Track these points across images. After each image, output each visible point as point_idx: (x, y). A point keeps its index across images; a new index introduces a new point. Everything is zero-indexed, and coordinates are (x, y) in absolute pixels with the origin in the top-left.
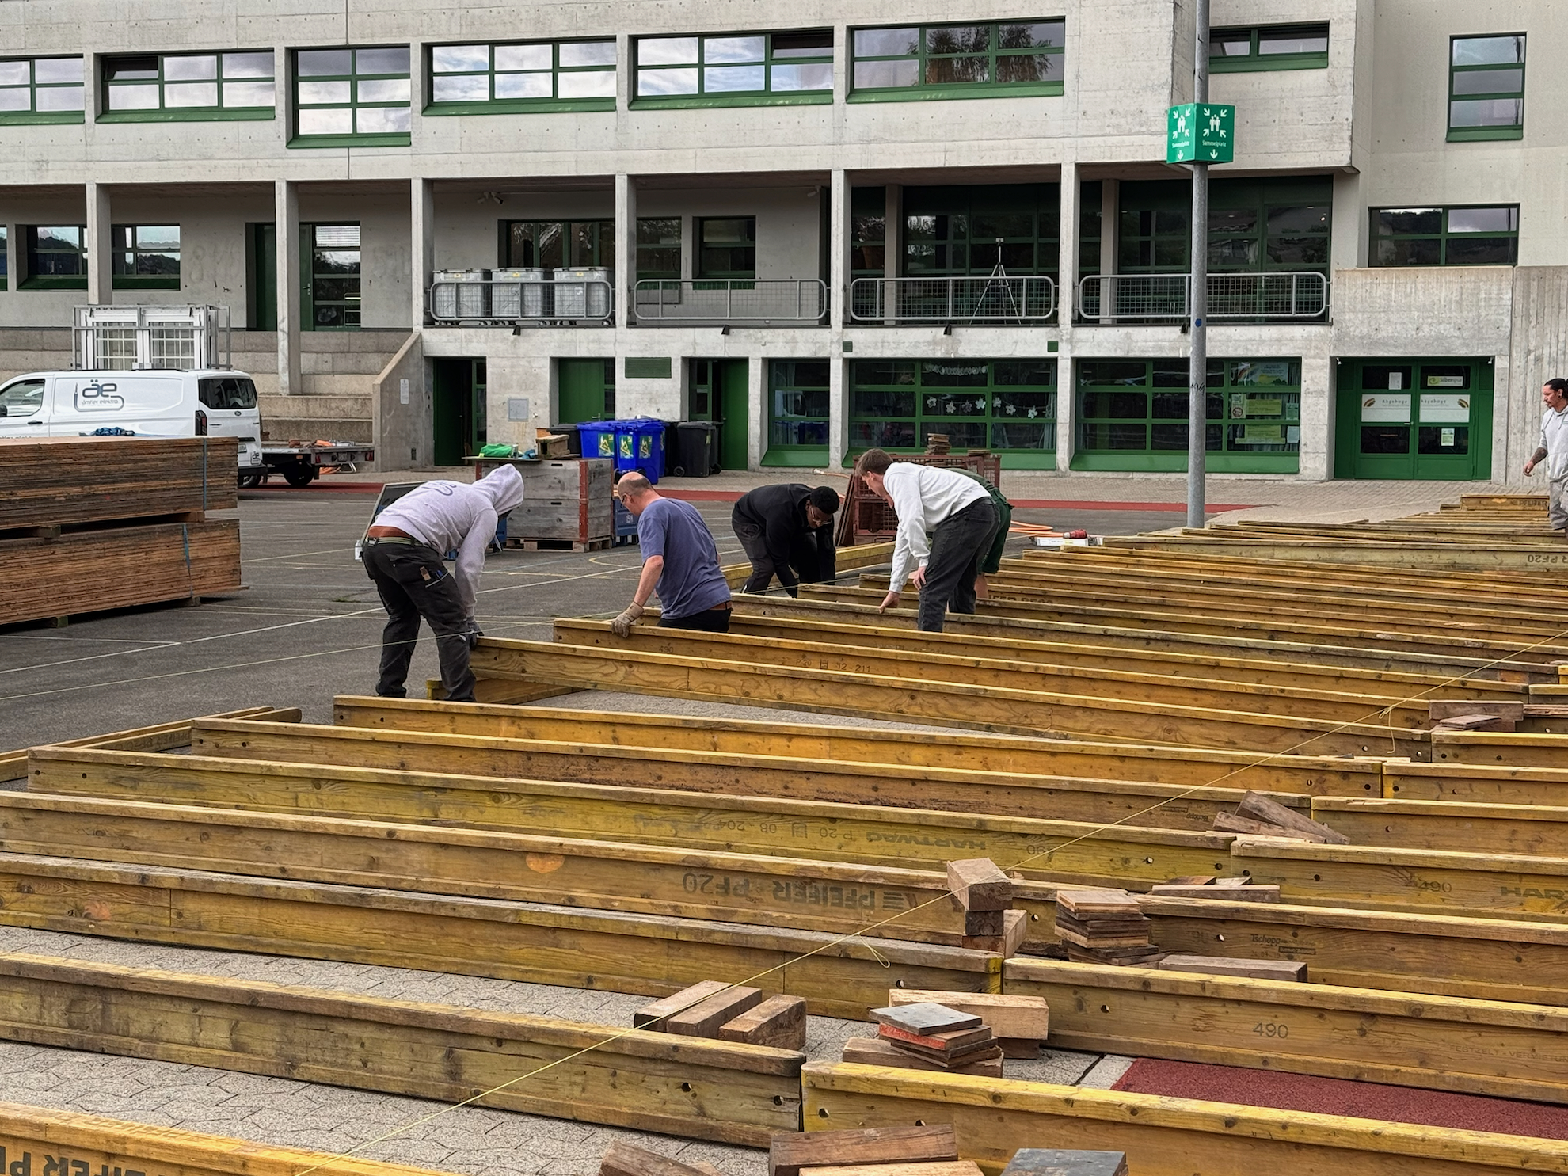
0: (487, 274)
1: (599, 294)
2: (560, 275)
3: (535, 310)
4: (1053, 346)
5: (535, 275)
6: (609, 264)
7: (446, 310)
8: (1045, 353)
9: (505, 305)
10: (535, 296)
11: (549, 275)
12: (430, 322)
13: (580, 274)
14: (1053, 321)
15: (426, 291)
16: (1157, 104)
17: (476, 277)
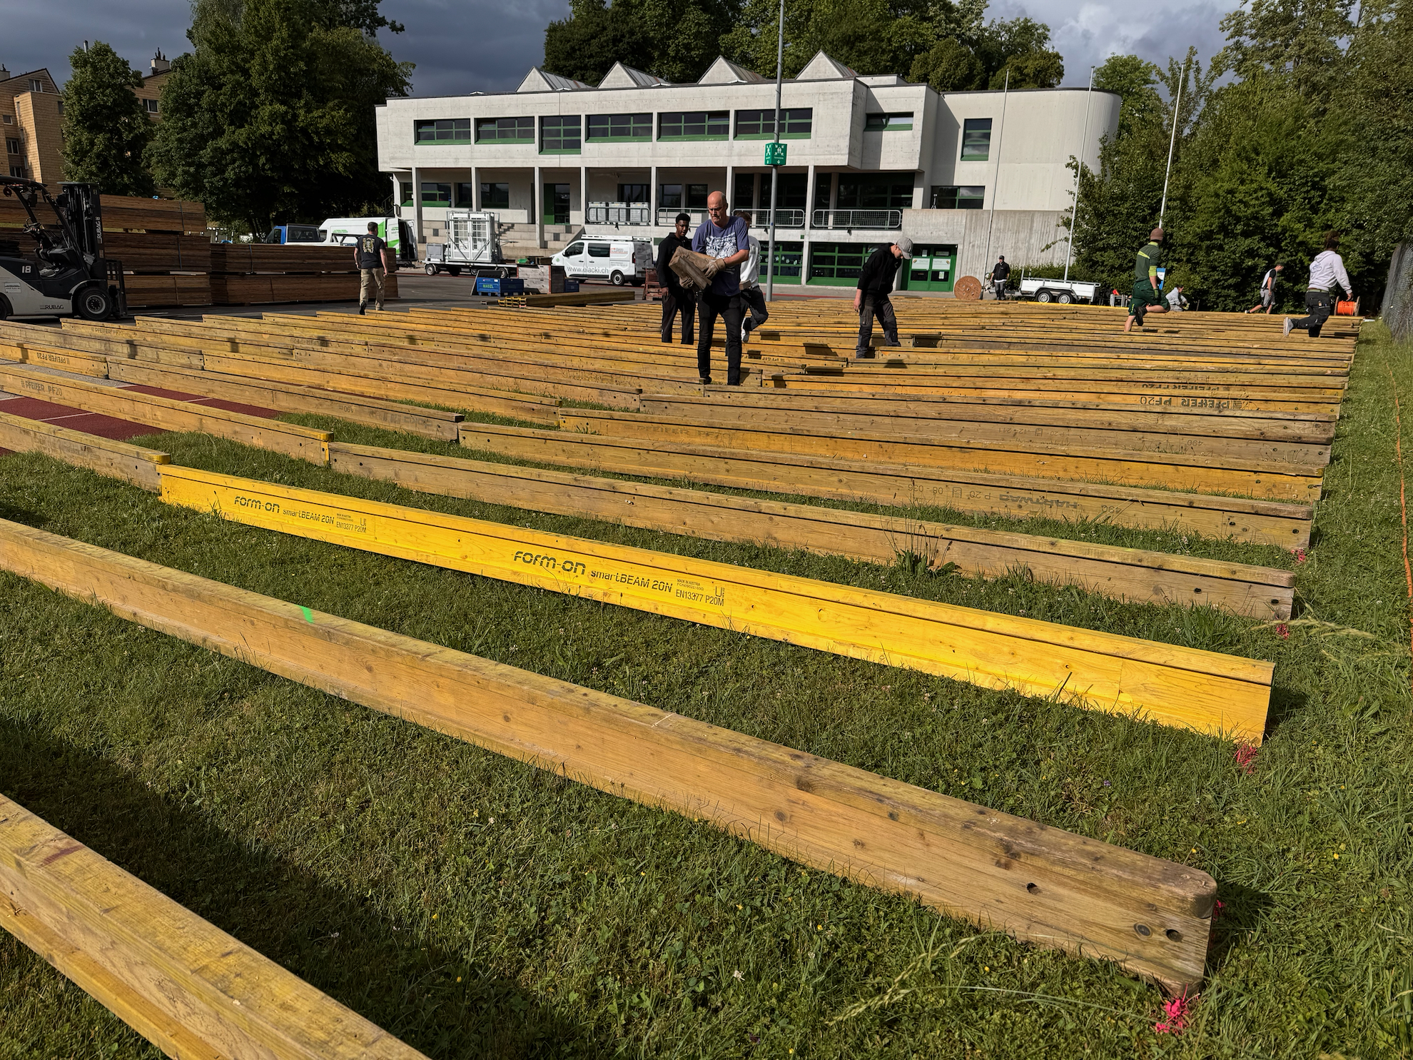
0: (607, 205)
1: (645, 212)
2: (632, 205)
3: (623, 218)
4: (802, 237)
5: (624, 205)
6: (649, 200)
7: (592, 218)
8: (799, 240)
9: (613, 217)
10: (623, 213)
11: (628, 205)
12: (587, 222)
13: (639, 205)
14: (803, 227)
15: (586, 210)
16: (845, 144)
17: (603, 205)
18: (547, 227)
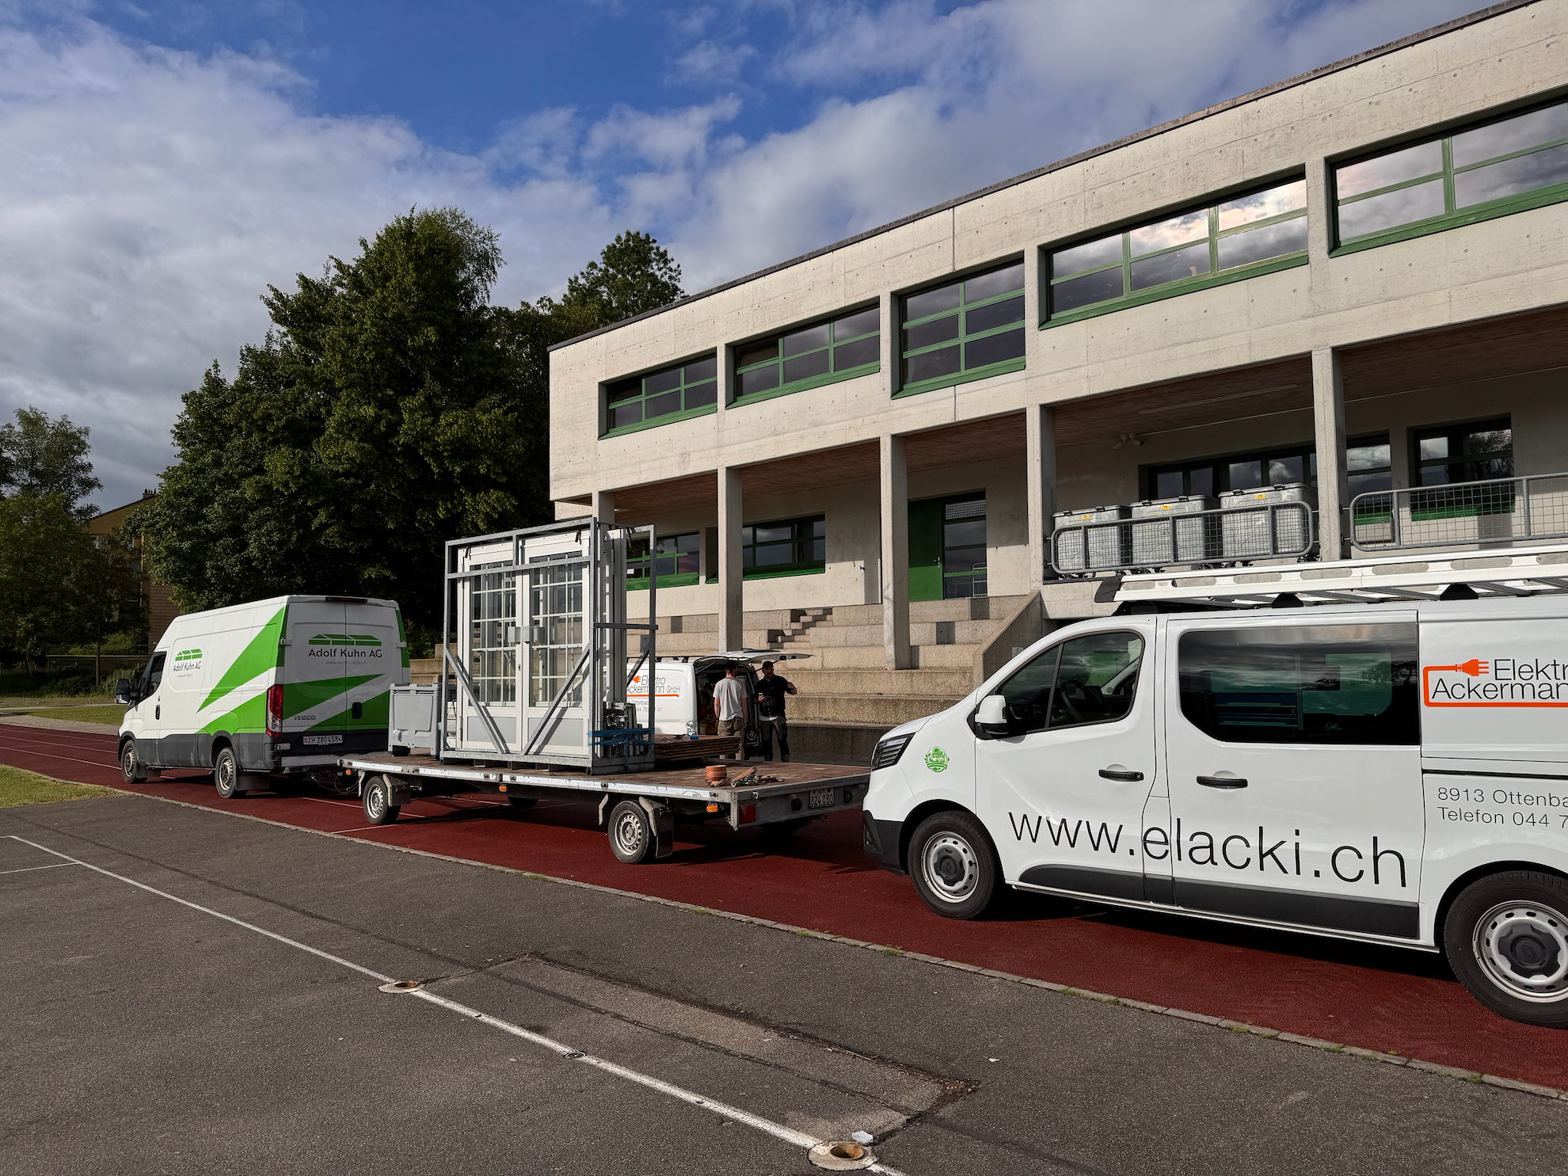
1: (1293, 520)
2: (1229, 501)
5: (1195, 505)
7: (1071, 561)
9: (1150, 547)
10: (1193, 533)
12: (1051, 576)
13: (1262, 496)
15: (1045, 541)
17: (1111, 515)
18: (915, 608)
